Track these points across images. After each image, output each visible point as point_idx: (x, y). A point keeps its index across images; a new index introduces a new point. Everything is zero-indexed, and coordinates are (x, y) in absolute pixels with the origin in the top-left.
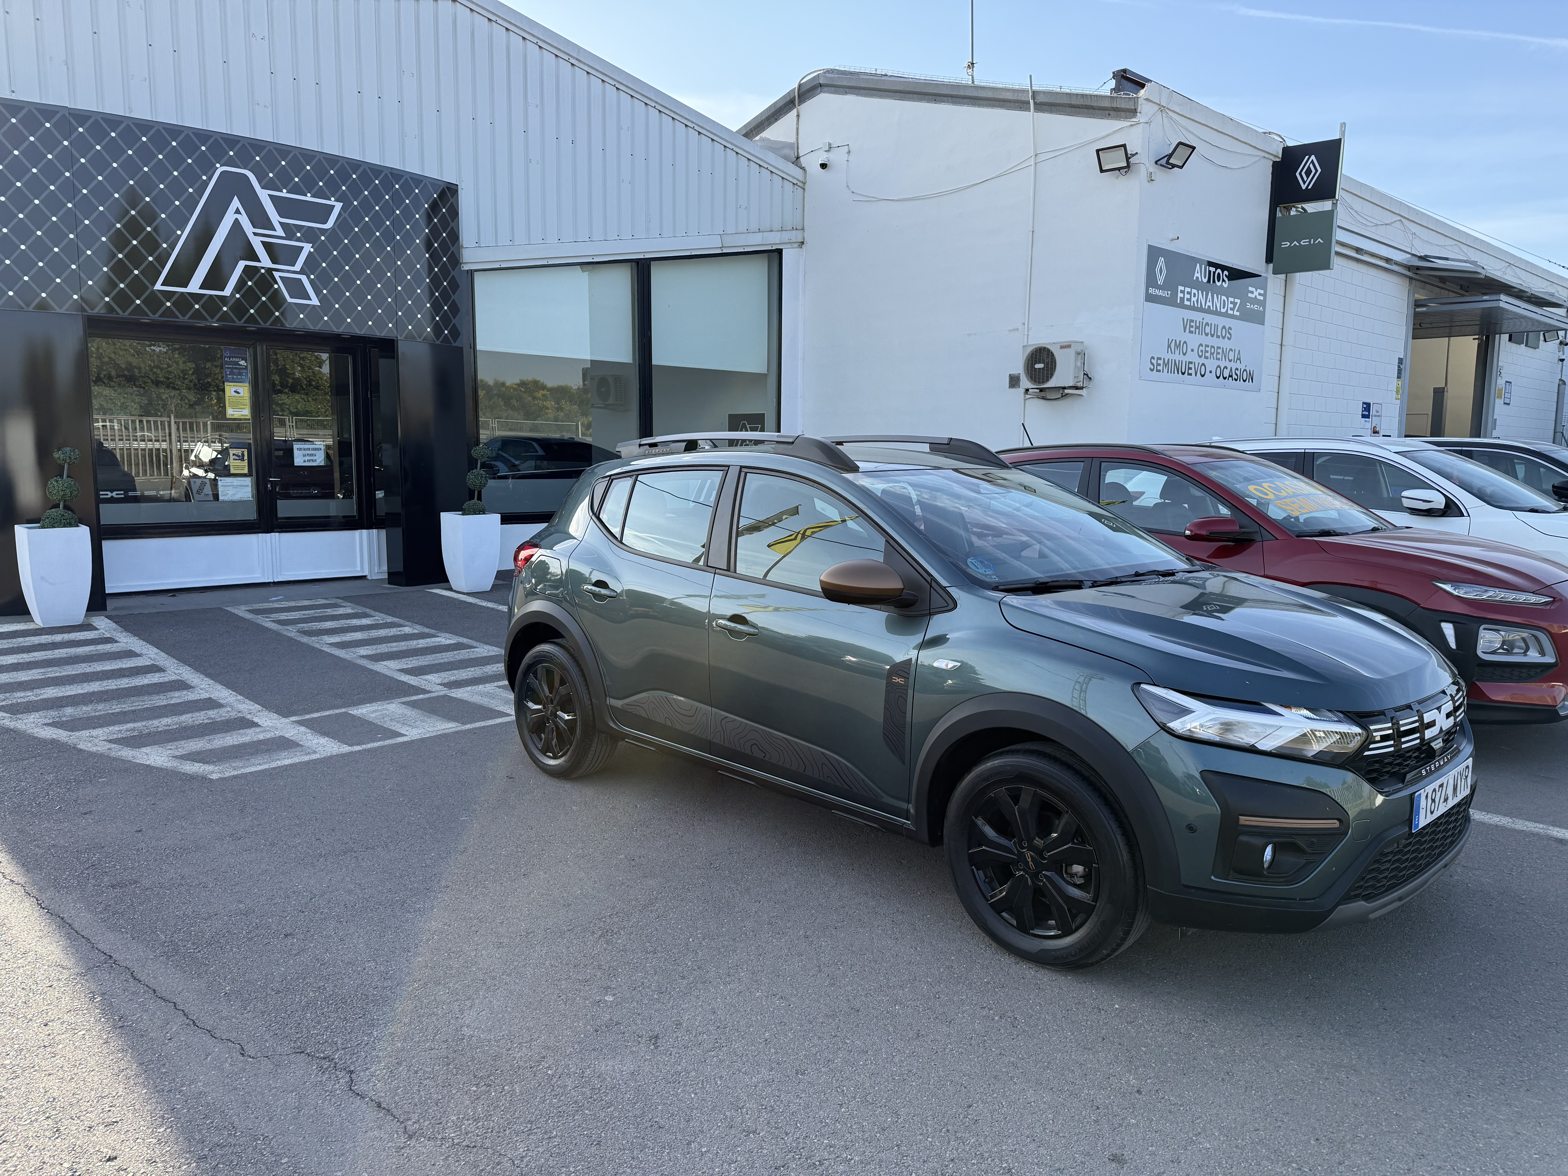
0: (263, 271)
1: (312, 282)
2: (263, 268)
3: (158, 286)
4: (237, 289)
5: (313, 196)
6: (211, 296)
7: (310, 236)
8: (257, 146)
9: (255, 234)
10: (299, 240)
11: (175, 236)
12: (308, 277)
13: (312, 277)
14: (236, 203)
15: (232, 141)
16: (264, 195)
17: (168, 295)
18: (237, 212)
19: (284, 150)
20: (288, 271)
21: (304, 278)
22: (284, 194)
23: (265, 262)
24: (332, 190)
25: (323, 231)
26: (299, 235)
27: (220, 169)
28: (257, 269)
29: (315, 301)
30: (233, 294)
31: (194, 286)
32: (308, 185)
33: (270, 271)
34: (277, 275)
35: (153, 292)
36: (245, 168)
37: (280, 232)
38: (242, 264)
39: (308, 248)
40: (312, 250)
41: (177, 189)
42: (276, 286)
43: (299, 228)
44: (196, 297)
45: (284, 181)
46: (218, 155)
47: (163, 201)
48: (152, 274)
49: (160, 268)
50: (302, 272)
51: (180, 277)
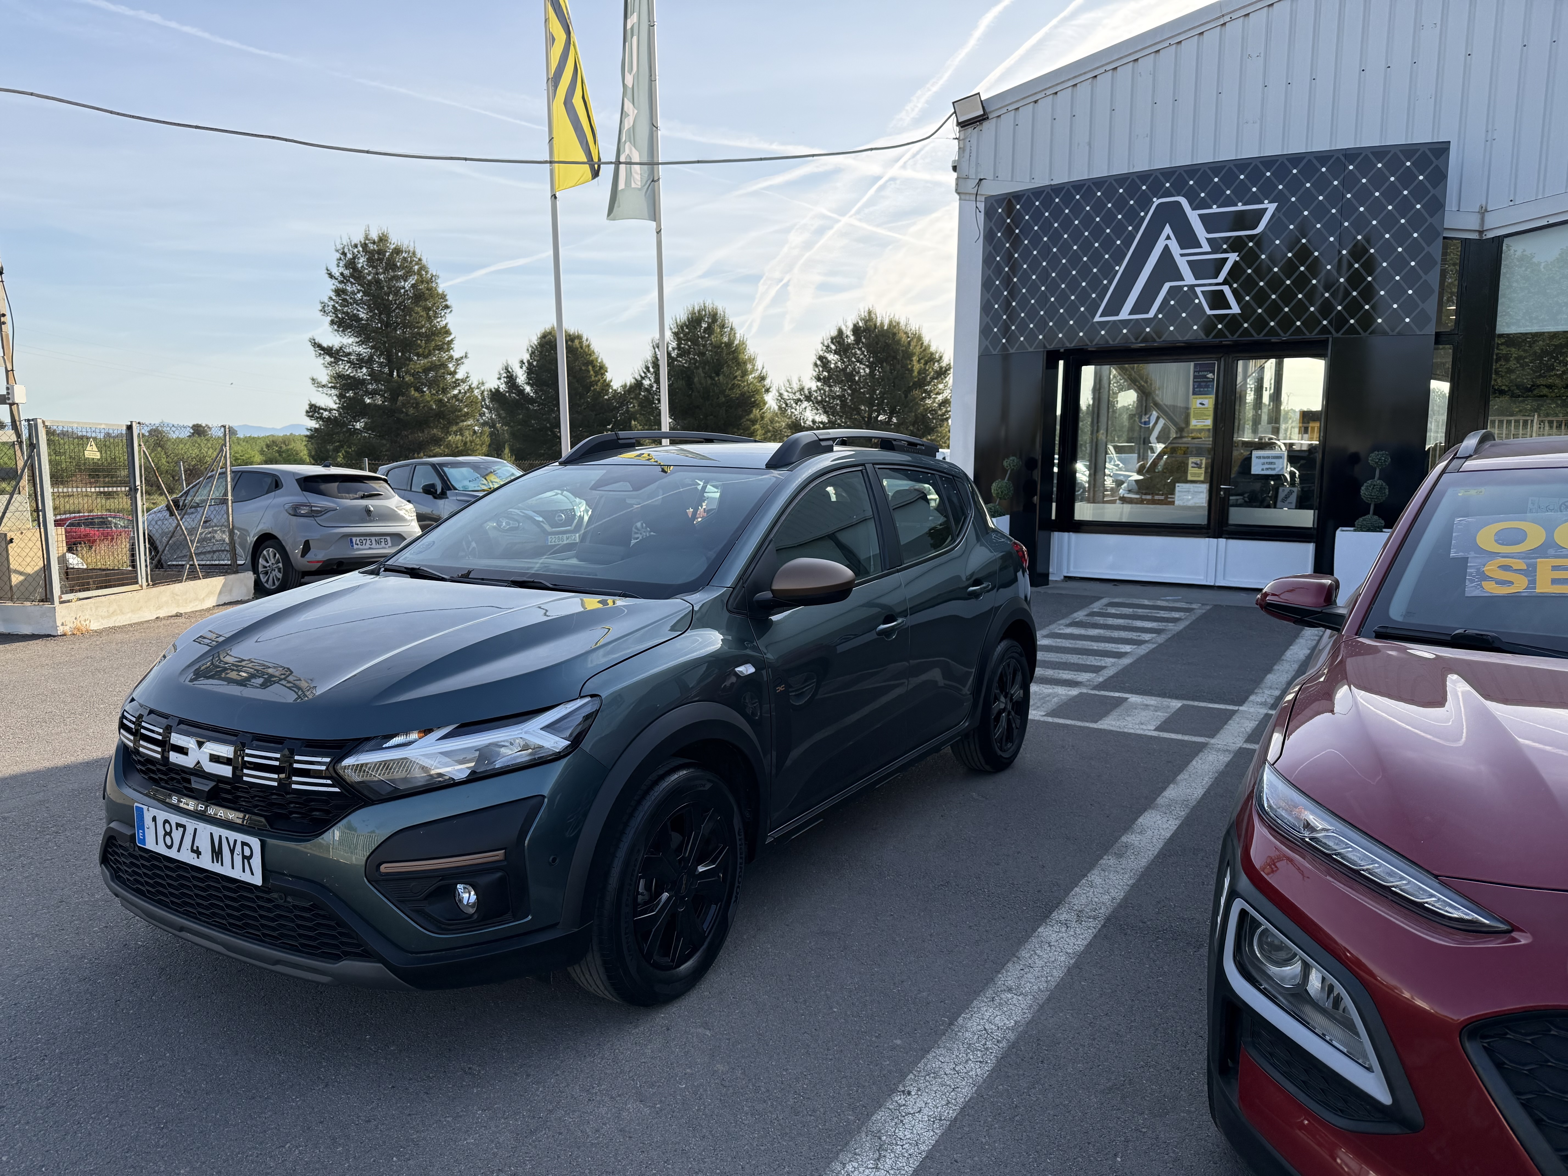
0: (1186, 289)
1: (1235, 292)
2: (1186, 286)
3: (1097, 319)
4: (1159, 311)
5: (1244, 204)
6: (1137, 320)
7: (1237, 245)
8: (1192, 170)
9: (1182, 255)
10: (1225, 251)
11: (1114, 272)
12: (1231, 286)
13: (1235, 285)
14: (1167, 230)
15: (1168, 173)
16: (1193, 217)
17: (1103, 325)
18: (1168, 238)
19: (1216, 168)
20: (1210, 285)
21: (1226, 289)
22: (1215, 209)
23: (1189, 278)
24: (1267, 192)
25: (1251, 238)
26: (1225, 246)
27: (1156, 201)
28: (1180, 288)
29: (1235, 309)
30: (1156, 315)
31: (1124, 314)
32: (1242, 194)
33: (1192, 287)
34: (1198, 290)
35: (1093, 323)
36: (1179, 195)
37: (1206, 248)
38: (1167, 286)
39: (1233, 257)
40: (1238, 259)
41: (1119, 230)
42: (1197, 301)
44: (1125, 323)
45: (1216, 197)
46: (1157, 190)
47: (1107, 244)
48: (1093, 309)
49: (1100, 303)
50: (1224, 283)
51: (1114, 307)
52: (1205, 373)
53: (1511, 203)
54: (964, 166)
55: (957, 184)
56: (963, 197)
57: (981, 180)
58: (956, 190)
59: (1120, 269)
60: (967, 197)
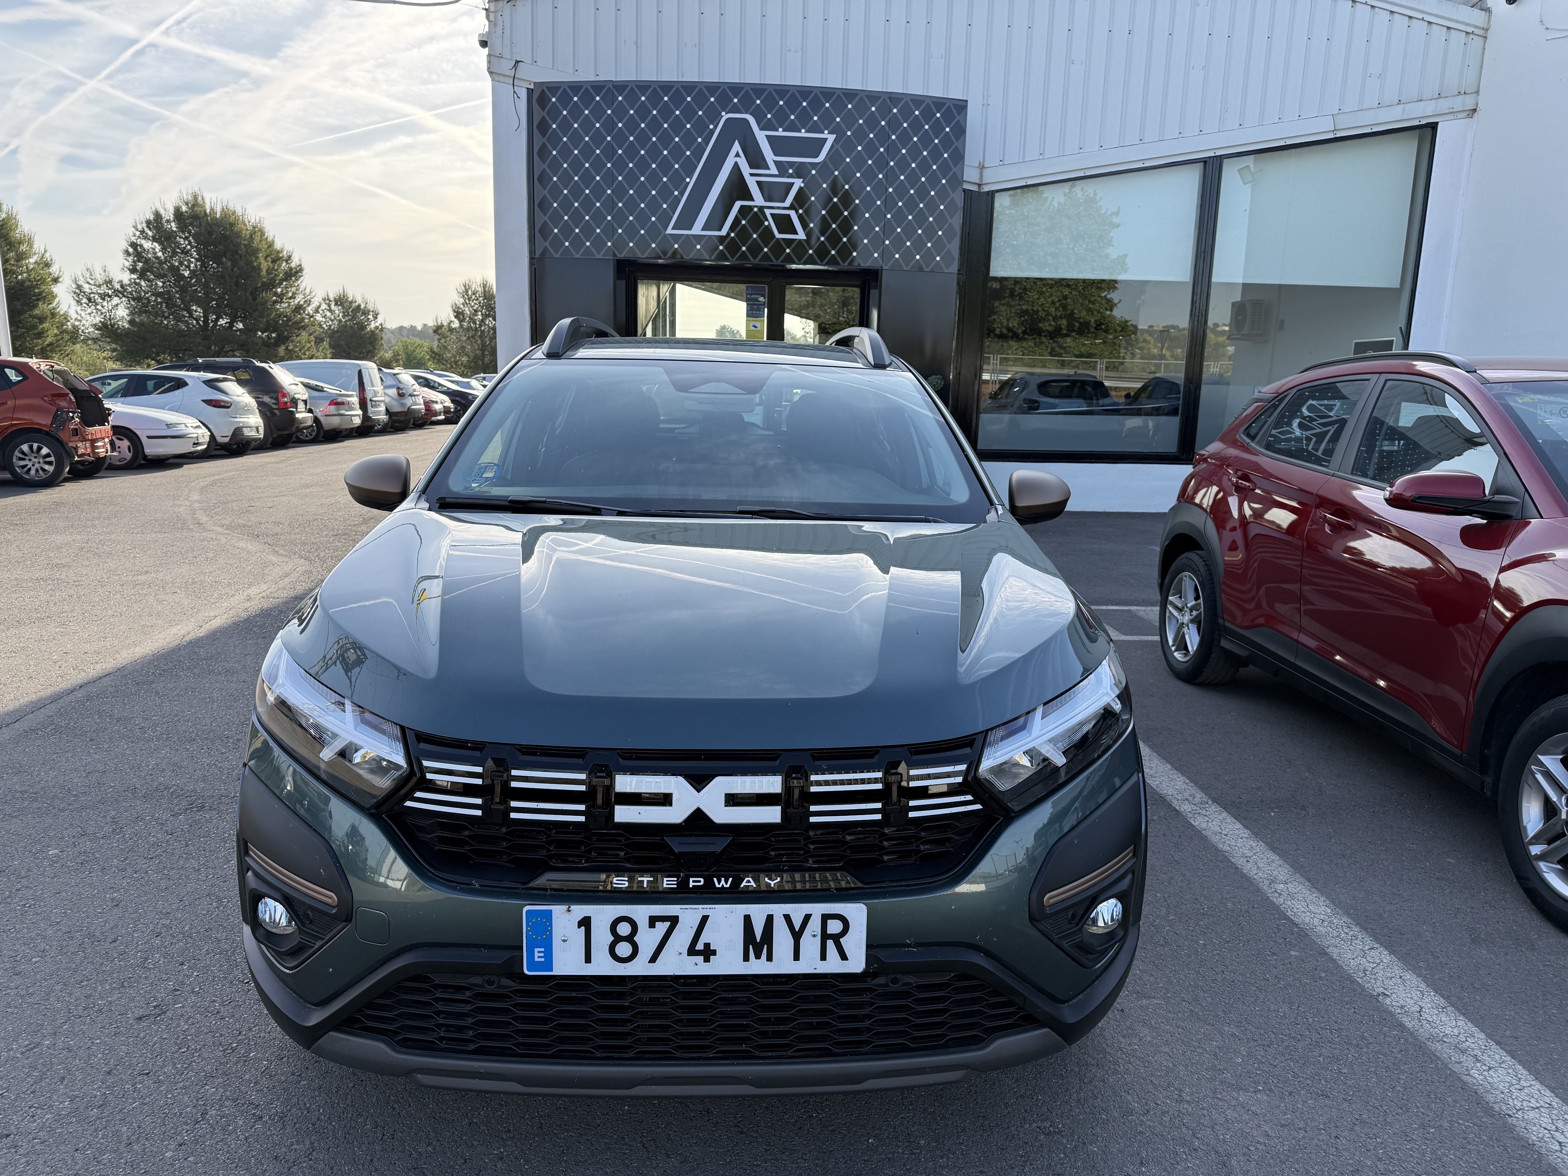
0: (756, 209)
1: (800, 217)
2: (756, 206)
3: (669, 231)
4: (732, 229)
5: (807, 132)
6: (710, 236)
7: (800, 171)
8: (759, 90)
9: (752, 175)
10: (790, 176)
11: (684, 184)
12: (797, 212)
13: (801, 211)
14: (737, 147)
15: (736, 88)
16: (761, 136)
17: (676, 238)
18: (737, 155)
19: (782, 91)
20: (779, 208)
21: (792, 213)
22: (780, 132)
23: (758, 200)
24: (826, 123)
25: (814, 166)
26: (791, 171)
27: (725, 116)
28: (751, 208)
29: (801, 235)
30: (728, 234)
31: (697, 229)
32: (804, 121)
33: (761, 209)
34: (768, 212)
35: (665, 235)
36: (746, 113)
37: (774, 170)
38: (738, 204)
39: (798, 183)
40: (802, 185)
41: (689, 140)
42: (766, 223)
43: (792, 164)
44: (698, 238)
45: (781, 120)
46: (724, 103)
47: (677, 153)
48: (665, 220)
49: (672, 214)
50: (791, 207)
51: (687, 221)
52: (757, 296)
53: (1001, 163)
54: (496, 41)
55: (489, 62)
56: (496, 77)
57: (517, 62)
58: (489, 69)
59: (691, 181)
60: (502, 79)
